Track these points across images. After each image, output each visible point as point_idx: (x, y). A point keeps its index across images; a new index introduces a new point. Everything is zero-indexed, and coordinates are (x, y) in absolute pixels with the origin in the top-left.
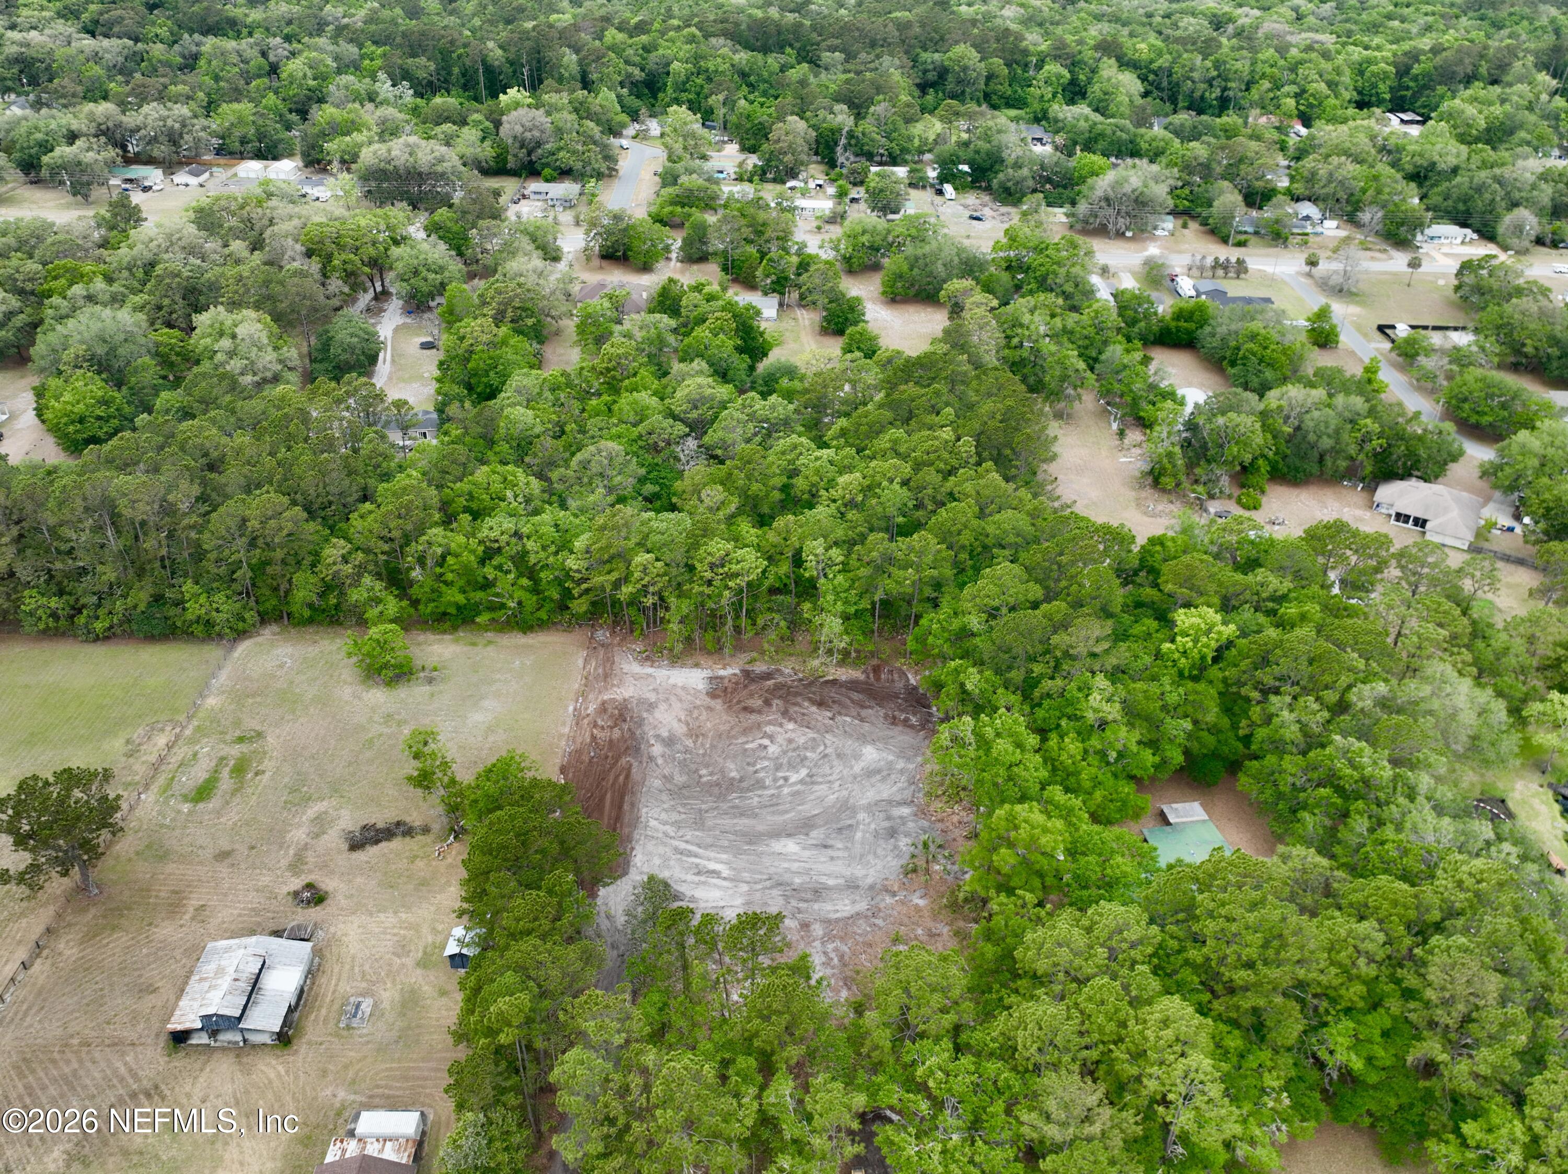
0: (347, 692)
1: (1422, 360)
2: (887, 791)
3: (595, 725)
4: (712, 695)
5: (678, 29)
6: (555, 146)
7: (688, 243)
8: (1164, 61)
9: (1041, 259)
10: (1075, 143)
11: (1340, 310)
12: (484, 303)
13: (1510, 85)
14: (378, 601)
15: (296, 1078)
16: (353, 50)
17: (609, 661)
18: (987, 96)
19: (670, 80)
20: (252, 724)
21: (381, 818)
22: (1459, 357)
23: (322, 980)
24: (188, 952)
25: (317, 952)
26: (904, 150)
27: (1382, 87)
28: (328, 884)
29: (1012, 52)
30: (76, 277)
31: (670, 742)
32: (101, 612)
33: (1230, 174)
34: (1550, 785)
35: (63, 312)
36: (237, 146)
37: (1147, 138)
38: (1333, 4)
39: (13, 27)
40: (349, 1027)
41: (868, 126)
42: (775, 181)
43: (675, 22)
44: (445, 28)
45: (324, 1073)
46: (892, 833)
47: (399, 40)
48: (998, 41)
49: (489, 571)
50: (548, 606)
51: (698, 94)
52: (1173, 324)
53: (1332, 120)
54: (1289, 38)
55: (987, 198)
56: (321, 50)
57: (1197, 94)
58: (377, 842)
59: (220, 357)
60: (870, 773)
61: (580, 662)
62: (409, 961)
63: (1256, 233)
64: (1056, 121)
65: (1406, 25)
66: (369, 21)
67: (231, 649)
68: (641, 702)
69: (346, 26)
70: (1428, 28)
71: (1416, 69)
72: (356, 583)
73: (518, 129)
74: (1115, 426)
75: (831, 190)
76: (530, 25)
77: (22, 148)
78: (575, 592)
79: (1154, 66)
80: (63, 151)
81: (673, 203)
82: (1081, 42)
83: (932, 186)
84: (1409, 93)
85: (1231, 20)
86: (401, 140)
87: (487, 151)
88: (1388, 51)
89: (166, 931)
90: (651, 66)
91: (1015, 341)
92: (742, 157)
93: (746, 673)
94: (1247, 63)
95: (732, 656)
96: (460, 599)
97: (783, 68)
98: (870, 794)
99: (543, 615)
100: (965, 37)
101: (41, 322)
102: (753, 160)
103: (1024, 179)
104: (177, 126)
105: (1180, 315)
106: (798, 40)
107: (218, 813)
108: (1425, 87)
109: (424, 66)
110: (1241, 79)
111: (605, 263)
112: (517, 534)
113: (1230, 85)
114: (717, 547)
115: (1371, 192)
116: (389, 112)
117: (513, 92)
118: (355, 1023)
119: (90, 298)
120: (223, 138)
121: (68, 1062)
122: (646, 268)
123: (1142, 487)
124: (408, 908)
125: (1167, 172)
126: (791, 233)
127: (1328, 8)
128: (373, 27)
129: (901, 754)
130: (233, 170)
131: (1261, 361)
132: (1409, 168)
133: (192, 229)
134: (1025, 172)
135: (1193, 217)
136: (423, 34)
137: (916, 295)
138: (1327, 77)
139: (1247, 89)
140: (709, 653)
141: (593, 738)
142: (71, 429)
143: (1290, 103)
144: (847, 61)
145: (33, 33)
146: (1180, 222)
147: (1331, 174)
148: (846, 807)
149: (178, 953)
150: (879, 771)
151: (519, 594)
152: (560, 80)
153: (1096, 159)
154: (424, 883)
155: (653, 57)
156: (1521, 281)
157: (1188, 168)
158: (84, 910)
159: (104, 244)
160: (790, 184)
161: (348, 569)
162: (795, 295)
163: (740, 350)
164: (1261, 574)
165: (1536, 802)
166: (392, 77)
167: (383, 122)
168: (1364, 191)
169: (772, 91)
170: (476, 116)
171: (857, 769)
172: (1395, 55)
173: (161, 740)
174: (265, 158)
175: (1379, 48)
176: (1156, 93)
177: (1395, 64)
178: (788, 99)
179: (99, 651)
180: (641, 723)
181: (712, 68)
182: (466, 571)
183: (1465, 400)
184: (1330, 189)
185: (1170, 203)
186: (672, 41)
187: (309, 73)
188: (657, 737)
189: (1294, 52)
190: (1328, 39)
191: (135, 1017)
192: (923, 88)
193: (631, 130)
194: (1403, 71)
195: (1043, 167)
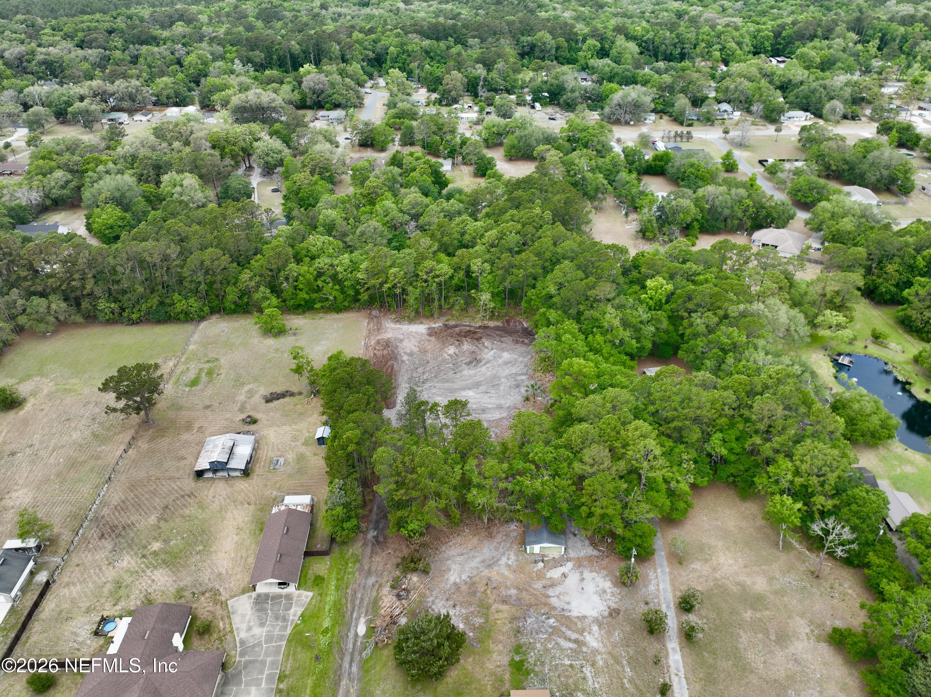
0: (256, 341)
1: (780, 175)
2: (514, 370)
3: (375, 349)
4: (430, 335)
5: (391, 30)
6: (332, 91)
7: (404, 136)
8: (650, 35)
9: (584, 134)
10: (603, 79)
11: (738, 154)
12: (304, 166)
13: (833, 39)
14: (267, 299)
15: (254, 488)
16: (220, 49)
17: (379, 323)
18: (557, 58)
19: (388, 57)
20: (212, 355)
21: (279, 389)
22: (798, 172)
23: (260, 452)
24: (197, 444)
25: (257, 441)
26: (513, 87)
27: (767, 44)
28: (257, 416)
29: (570, 35)
30: (99, 162)
31: (411, 354)
32: (134, 310)
33: (683, 91)
34: (829, 355)
35: (95, 179)
36: (165, 100)
37: (641, 74)
38: (742, 2)
39: (39, 45)
40: (274, 469)
41: (494, 75)
42: (446, 105)
43: (390, 27)
44: (267, 35)
45: (266, 486)
46: (518, 386)
47: (244, 42)
48: (561, 29)
49: (320, 283)
50: (349, 299)
51: (404, 64)
52: (653, 163)
53: (740, 61)
54: (717, 21)
55: (558, 109)
56: (204, 50)
57: (668, 52)
58: (278, 399)
59: (176, 196)
60: (506, 363)
61: (366, 324)
62: (299, 443)
63: (698, 120)
64: (593, 68)
65: (781, 12)
66: (227, 33)
67: (198, 325)
68: (396, 339)
69: (215, 37)
70: (792, 13)
71: (784, 34)
72: (257, 291)
73: (312, 84)
74: (624, 212)
75: (476, 108)
76: (313, 32)
77: (56, 105)
78: (362, 291)
79: (644, 39)
80: (78, 105)
81: (394, 117)
82: (605, 28)
83: (529, 104)
84: (781, 47)
85: (687, 13)
86: (252, 91)
87: (296, 96)
88: (770, 24)
89: (186, 436)
90: (378, 50)
91: (572, 173)
92: (428, 94)
93: (445, 325)
94: (694, 34)
95: (438, 318)
96: (306, 296)
97: (449, 48)
98: (507, 371)
99: (346, 304)
100: (544, 28)
101: (83, 185)
102: (435, 96)
103: (576, 98)
104: (134, 91)
105: (657, 158)
106: (455, 33)
107: (203, 391)
108: (789, 43)
109: (258, 55)
110: (691, 43)
111: (361, 149)
112: (332, 265)
113: (685, 46)
114: (429, 264)
115: (757, 96)
116: (243, 79)
117: (306, 66)
118: (277, 467)
119: (107, 172)
120: (158, 96)
121: (151, 486)
122: (383, 150)
123: (637, 238)
124: (296, 424)
125: (650, 90)
126: (456, 128)
127: (739, 4)
128: (229, 37)
129: (521, 355)
130: (164, 113)
131: (696, 177)
132: (778, 83)
133: (152, 137)
134: (577, 94)
135: (665, 113)
136: (257, 38)
137: (522, 156)
138: (736, 39)
139: (695, 48)
140: (427, 317)
141: (375, 354)
142: (107, 231)
143: (718, 54)
144: (481, 43)
145: (51, 48)
146: (658, 116)
147: (736, 87)
148: (495, 377)
149: (193, 445)
150: (511, 362)
151: (334, 293)
152: (331, 59)
153: (614, 85)
154: (301, 414)
155: (379, 45)
156: (831, 135)
157: (661, 88)
158: (147, 430)
159: (108, 148)
160: (455, 106)
161: (253, 284)
162: (460, 158)
163: (434, 183)
164: (688, 265)
165: (821, 363)
166: (242, 61)
167: (240, 84)
168: (754, 96)
169: (443, 61)
170: (288, 79)
171: (500, 361)
172: (773, 27)
173: (171, 364)
174: (179, 106)
175: (764, 24)
176: (646, 53)
177: (773, 31)
178: (452, 63)
179: (134, 329)
180: (397, 347)
181: (410, 49)
182: (309, 283)
183: (799, 191)
184: (736, 95)
185: (652, 106)
186: (388, 36)
187: (199, 62)
188: (405, 353)
189: (719, 27)
190: (738, 20)
191: (178, 469)
192: (522, 55)
193: (369, 84)
194: (777, 34)
195: (586, 91)
